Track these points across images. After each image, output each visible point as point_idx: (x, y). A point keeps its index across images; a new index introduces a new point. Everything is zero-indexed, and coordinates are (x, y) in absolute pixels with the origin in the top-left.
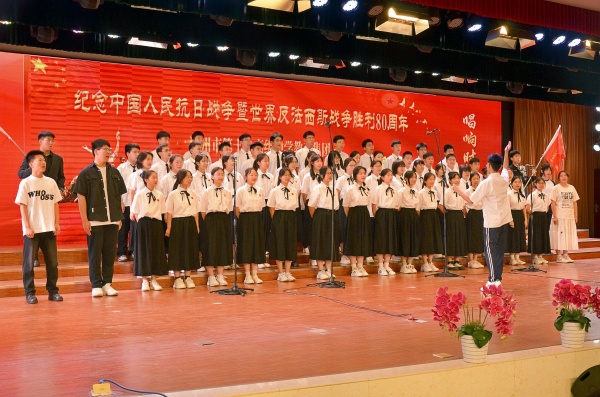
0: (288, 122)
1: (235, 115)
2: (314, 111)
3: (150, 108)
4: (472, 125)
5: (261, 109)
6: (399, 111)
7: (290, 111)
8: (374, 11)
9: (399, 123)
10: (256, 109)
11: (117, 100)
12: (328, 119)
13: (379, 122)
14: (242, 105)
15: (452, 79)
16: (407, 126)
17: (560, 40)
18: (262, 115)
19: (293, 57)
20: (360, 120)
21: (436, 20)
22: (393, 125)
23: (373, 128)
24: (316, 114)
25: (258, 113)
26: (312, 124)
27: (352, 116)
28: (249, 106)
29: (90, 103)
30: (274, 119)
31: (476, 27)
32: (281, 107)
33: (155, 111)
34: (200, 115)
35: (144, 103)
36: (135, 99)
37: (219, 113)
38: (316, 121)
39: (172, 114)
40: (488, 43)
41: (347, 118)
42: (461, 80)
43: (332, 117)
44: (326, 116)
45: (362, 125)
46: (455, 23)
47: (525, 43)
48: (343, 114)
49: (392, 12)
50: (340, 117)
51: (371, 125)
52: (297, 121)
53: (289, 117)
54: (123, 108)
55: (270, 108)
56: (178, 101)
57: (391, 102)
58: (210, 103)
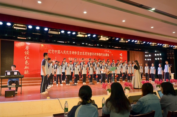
1: (77, 54)
4: (121, 55)
6: (107, 53)
8: (99, 37)
11: (56, 51)
13: (104, 55)
15: (116, 47)
17: (133, 41)
18: (82, 54)
19: (86, 44)
20: (100, 55)
21: (110, 38)
22: (106, 55)
24: (92, 54)
28: (79, 52)
29: (51, 52)
30: (84, 54)
31: (117, 39)
32: (85, 52)
33: (63, 53)
34: (71, 54)
35: (61, 52)
36: (59, 51)
37: (74, 54)
39: (66, 54)
40: (120, 42)
41: (98, 54)
42: (118, 48)
43: (95, 54)
46: (114, 38)
47: (127, 42)
49: (102, 37)
51: (102, 55)
53: (87, 54)
54: (57, 53)
55: (83, 52)
56: (67, 51)
57: (106, 51)
58: (72, 52)
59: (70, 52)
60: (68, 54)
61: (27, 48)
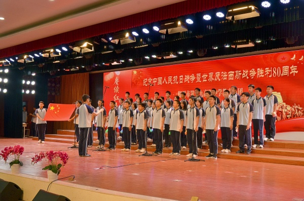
0: (219, 80)
1: (196, 80)
2: (233, 72)
3: (165, 82)
5: (207, 76)
6: (290, 63)
7: (221, 74)
9: (290, 70)
10: (205, 76)
11: (155, 80)
12: (241, 75)
13: (275, 72)
14: (199, 75)
16: (297, 72)
18: (207, 78)
20: (262, 73)
22: (285, 73)
23: (270, 76)
24: (235, 74)
25: (205, 78)
26: (233, 79)
27: (256, 71)
28: (202, 75)
29: (147, 83)
30: (213, 79)
32: (216, 73)
33: (166, 83)
34: (182, 82)
35: (163, 80)
36: (160, 79)
37: (190, 80)
38: (234, 77)
39: (172, 83)
41: (253, 73)
43: (244, 74)
44: (240, 74)
45: (263, 76)
48: (251, 71)
50: (249, 73)
51: (269, 75)
52: (224, 79)
53: (220, 77)
54: (157, 83)
55: (211, 74)
56: (174, 77)
57: (284, 59)
58: (186, 76)
59: (181, 78)
60: (177, 83)
61: (117, 81)
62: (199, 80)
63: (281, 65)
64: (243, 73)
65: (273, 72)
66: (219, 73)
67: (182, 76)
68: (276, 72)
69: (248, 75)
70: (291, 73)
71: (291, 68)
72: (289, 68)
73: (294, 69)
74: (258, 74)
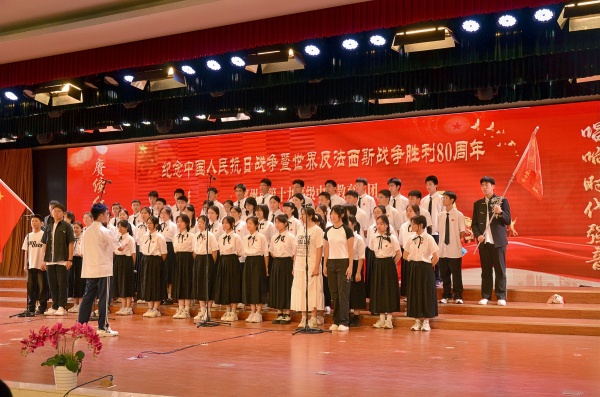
0: (330, 166)
1: (279, 166)
2: (358, 151)
3: (211, 169)
5: (302, 157)
7: (332, 155)
9: (470, 150)
10: (299, 158)
12: (374, 158)
13: (440, 152)
14: (285, 155)
16: (482, 153)
18: (304, 163)
20: (415, 154)
23: (432, 160)
24: (361, 155)
25: (299, 162)
26: (357, 165)
27: (404, 150)
29: (171, 171)
30: (316, 165)
32: (323, 153)
33: (215, 171)
34: (249, 170)
35: (207, 165)
36: (200, 164)
37: (266, 166)
38: (360, 162)
39: (227, 172)
41: (398, 154)
43: (379, 155)
44: (373, 155)
45: (417, 160)
48: (393, 150)
50: (390, 153)
51: (430, 157)
52: (339, 164)
53: (331, 161)
54: (193, 172)
55: (312, 155)
57: (457, 126)
58: (258, 158)
59: (247, 161)
60: (239, 172)
61: (100, 166)
62: (286, 167)
63: (453, 139)
64: (377, 153)
65: (437, 153)
66: (328, 152)
67: (250, 158)
68: (444, 151)
69: (389, 158)
70: (471, 154)
71: (472, 144)
72: (469, 145)
73: (477, 147)
74: (408, 156)
